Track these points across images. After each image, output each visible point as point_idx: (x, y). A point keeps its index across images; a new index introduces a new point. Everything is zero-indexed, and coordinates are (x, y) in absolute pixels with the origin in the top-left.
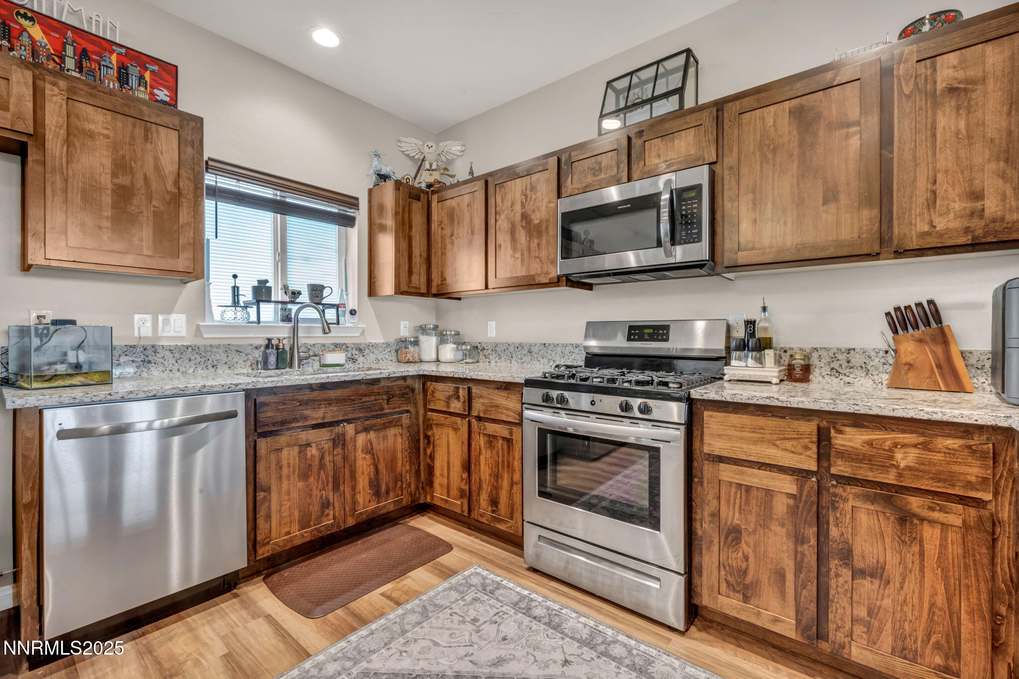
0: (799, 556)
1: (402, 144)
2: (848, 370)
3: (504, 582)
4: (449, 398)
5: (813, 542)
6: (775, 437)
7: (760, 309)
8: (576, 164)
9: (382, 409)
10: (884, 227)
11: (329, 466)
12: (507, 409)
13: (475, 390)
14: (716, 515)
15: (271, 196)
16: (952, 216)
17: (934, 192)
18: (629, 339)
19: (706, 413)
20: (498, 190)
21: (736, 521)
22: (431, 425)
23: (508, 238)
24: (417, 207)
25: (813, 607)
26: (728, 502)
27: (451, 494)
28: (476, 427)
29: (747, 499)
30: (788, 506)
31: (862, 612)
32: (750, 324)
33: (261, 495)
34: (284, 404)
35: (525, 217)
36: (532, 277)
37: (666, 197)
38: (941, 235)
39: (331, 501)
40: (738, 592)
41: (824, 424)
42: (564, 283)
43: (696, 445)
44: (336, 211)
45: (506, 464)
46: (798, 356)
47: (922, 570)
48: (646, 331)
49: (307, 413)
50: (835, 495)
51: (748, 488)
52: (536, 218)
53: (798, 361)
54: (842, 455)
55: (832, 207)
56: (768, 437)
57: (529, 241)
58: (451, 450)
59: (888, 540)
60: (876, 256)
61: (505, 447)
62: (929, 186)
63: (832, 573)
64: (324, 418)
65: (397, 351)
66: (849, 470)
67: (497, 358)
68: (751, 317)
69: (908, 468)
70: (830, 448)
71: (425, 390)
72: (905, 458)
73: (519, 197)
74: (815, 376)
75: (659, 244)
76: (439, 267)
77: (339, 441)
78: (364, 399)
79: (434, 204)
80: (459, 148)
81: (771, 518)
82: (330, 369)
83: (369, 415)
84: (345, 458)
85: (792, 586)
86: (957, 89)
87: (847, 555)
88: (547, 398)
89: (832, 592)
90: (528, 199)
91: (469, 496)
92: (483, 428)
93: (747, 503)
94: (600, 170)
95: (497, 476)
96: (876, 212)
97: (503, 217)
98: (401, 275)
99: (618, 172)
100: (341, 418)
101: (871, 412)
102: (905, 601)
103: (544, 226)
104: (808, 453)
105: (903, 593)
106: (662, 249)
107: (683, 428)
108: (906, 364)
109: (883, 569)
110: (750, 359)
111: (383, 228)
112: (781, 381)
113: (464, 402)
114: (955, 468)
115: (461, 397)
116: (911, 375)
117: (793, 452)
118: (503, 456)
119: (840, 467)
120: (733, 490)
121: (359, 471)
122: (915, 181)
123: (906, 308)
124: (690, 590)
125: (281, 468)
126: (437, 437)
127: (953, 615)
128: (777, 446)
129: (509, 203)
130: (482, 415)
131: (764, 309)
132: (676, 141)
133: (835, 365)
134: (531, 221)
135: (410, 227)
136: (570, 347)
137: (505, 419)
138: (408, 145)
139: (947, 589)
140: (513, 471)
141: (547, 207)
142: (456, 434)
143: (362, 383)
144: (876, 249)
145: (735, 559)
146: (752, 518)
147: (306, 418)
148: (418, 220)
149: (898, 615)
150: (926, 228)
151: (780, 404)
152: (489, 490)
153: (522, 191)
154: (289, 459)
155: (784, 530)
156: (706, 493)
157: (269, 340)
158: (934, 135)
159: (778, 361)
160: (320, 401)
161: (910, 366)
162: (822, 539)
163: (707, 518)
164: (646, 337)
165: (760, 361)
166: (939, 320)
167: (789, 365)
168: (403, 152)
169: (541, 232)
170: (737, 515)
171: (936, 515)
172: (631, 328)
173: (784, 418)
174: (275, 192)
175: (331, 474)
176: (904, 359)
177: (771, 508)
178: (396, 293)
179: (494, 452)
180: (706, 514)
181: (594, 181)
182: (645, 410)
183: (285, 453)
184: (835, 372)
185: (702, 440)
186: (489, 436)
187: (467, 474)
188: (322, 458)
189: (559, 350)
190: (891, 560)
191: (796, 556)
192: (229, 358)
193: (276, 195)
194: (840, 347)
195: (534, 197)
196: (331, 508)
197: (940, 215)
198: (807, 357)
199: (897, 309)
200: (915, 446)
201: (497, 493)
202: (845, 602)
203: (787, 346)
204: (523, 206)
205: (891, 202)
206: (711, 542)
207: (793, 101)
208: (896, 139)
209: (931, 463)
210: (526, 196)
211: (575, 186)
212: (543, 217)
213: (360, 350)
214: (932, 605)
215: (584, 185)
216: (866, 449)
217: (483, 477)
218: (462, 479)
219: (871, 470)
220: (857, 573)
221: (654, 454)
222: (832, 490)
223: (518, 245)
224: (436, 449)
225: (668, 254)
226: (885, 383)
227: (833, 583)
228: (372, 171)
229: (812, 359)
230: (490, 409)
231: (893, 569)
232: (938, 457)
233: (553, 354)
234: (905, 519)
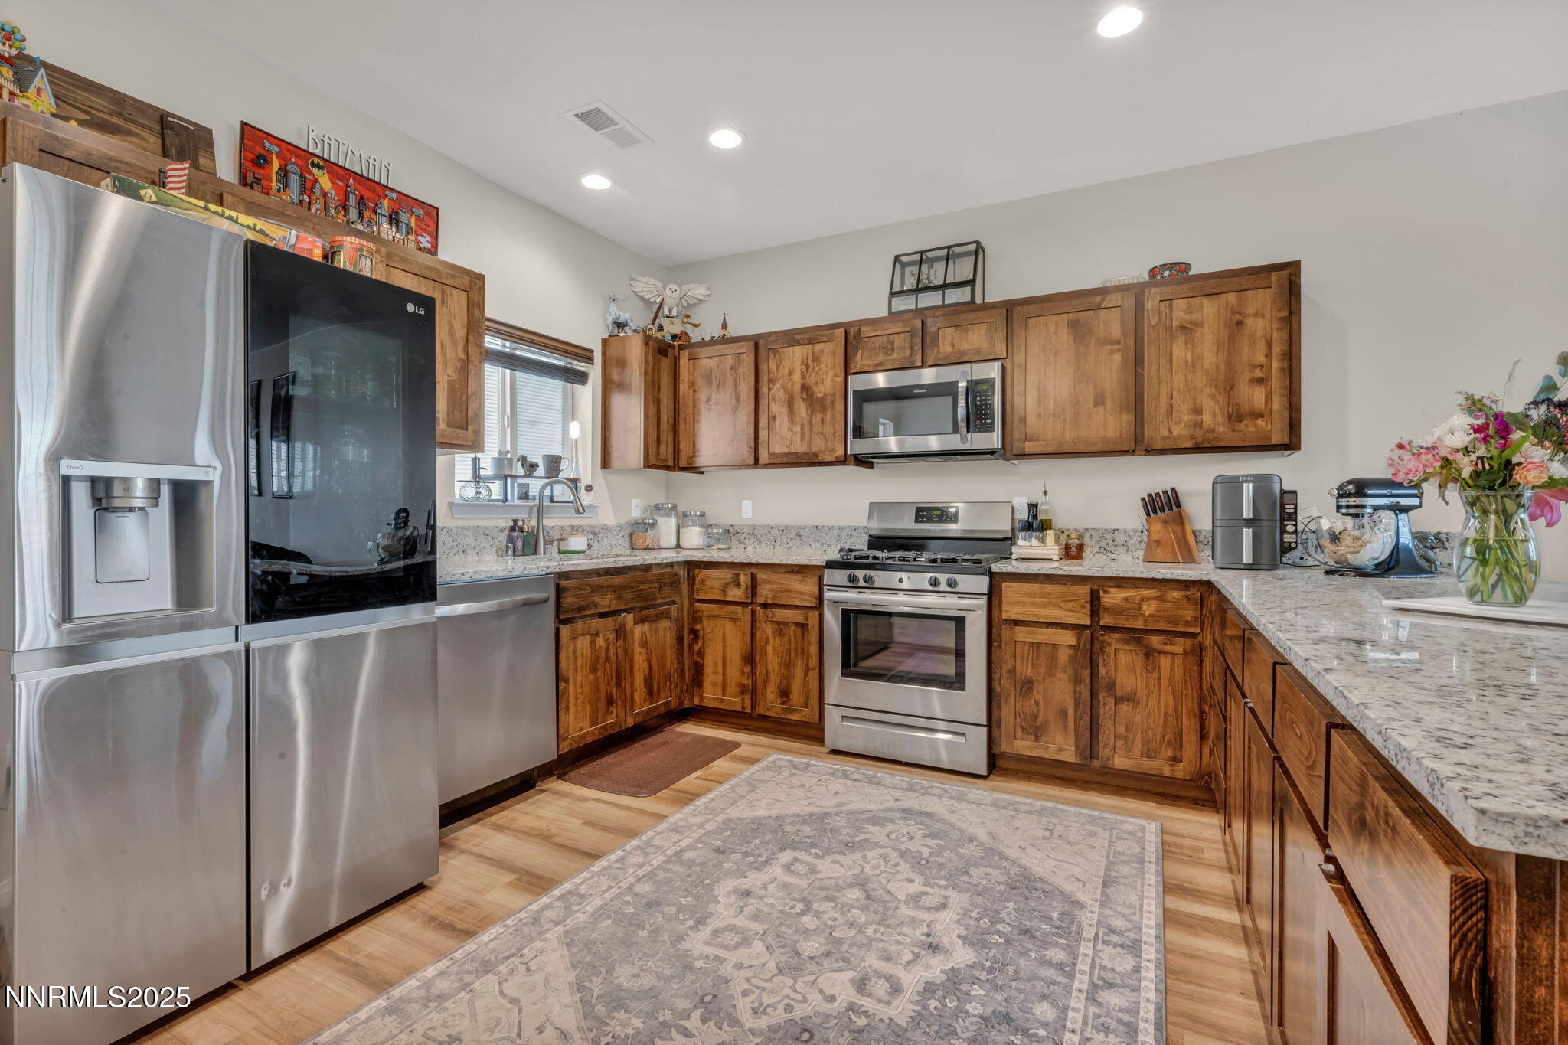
0: (1078, 694)
1: (637, 284)
2: (1113, 548)
3: (812, 762)
4: (726, 585)
5: (1088, 681)
6: (1059, 600)
7: (1042, 493)
8: (867, 339)
9: (655, 599)
10: (1138, 430)
11: (613, 658)
12: (801, 593)
13: (760, 576)
14: (1012, 671)
15: (499, 348)
16: (1183, 425)
17: (1171, 405)
18: (917, 521)
19: (1004, 585)
20: (772, 356)
21: (1029, 674)
22: (700, 617)
23: (784, 410)
24: (666, 363)
25: (1088, 734)
26: (1023, 658)
27: (728, 692)
28: (762, 615)
29: (1038, 654)
30: (1069, 655)
31: (1121, 730)
32: (1033, 506)
33: (562, 685)
34: (580, 589)
35: (805, 388)
36: (816, 454)
37: (963, 384)
38: (1176, 439)
39: (614, 697)
40: (1031, 734)
41: (1095, 587)
42: (852, 462)
43: (995, 613)
44: (561, 363)
45: (799, 651)
46: (1073, 536)
47: (1160, 690)
48: (934, 513)
49: (597, 599)
50: (1103, 642)
51: (1039, 645)
52: (819, 392)
53: (1074, 541)
54: (1108, 610)
55: (1101, 409)
56: (1054, 600)
57: (811, 416)
58: (728, 643)
59: (1138, 671)
60: (1132, 453)
61: (799, 632)
62: (1168, 400)
63: (1101, 703)
64: (609, 607)
65: (631, 535)
66: (1113, 621)
67: (756, 543)
68: (1034, 501)
69: (1151, 615)
70: (1099, 606)
71: (691, 580)
72: (1148, 609)
73: (798, 366)
74: (1087, 554)
75: (956, 430)
76: (691, 436)
77: (621, 632)
78: (642, 587)
79: (683, 361)
80: (704, 292)
81: (1057, 668)
82: (575, 556)
83: (643, 604)
84: (626, 651)
85: (1073, 720)
86: (1186, 328)
87: (1111, 687)
88: (852, 579)
89: (1101, 718)
90: (810, 370)
91: (753, 691)
92: (770, 616)
93: (1038, 658)
94: (893, 349)
95: (788, 665)
96: (1132, 417)
97: (778, 385)
98: (650, 446)
99: (911, 355)
100: (622, 607)
101: (1127, 576)
102: (1149, 715)
103: (829, 400)
104: (1084, 611)
105: (1148, 709)
106: (958, 436)
107: (985, 597)
108: (1155, 541)
109: (1135, 693)
110: (1034, 539)
111: (623, 387)
112: (1061, 559)
113: (747, 589)
114: (1180, 612)
115: (742, 583)
116: (1159, 550)
117: (1073, 611)
118: (796, 642)
119: (1106, 620)
120: (1027, 648)
121: (636, 666)
122: (1159, 395)
123: (1156, 494)
124: (991, 742)
125: (576, 658)
126: (708, 631)
127: (1179, 719)
128: (1060, 607)
129: (786, 371)
130: (770, 602)
131: (1045, 493)
132: (970, 333)
133: (1103, 543)
134: (813, 394)
135: (659, 389)
136: (848, 530)
137: (798, 603)
138: (645, 285)
139: (1174, 700)
140: (809, 656)
141: (832, 380)
142: (735, 624)
143: (638, 569)
144: (1132, 446)
145: (1028, 706)
146: (1042, 670)
147: (596, 605)
148: (666, 380)
149: (1145, 727)
150: (1166, 433)
151: (1063, 573)
152: (778, 681)
153: (802, 361)
154: (582, 649)
155: (1067, 676)
156: (1005, 653)
157: (515, 521)
158: (1171, 361)
159: (1057, 539)
160: (607, 587)
161: (1158, 542)
162: (1094, 679)
163: (1005, 675)
164: (935, 519)
165: (1042, 540)
166: (1179, 506)
167: (1067, 545)
168: (636, 292)
169: (825, 406)
170: (1030, 669)
171: (1168, 648)
172: (919, 510)
173: (1066, 584)
174: (504, 342)
175: (614, 667)
176: (1155, 537)
177: (1057, 659)
178: (644, 467)
179: (785, 640)
180: (1004, 672)
181: (886, 361)
182: (951, 584)
183: (579, 642)
184: (1104, 550)
185: (1000, 608)
186: (778, 623)
187: (750, 667)
188: (607, 650)
189: (835, 533)
190: (1140, 685)
191: (1075, 695)
192: (478, 543)
193: (504, 346)
194: (1107, 527)
195: (816, 368)
196: (614, 705)
197: (1175, 424)
198: (1081, 537)
199: (1150, 495)
200: (1155, 599)
201: (789, 683)
202: (1110, 724)
203: (1064, 527)
204: (803, 377)
205: (1143, 410)
206: (1009, 695)
207: (1071, 315)
208: (1146, 360)
209: (1165, 611)
210: (807, 366)
211: (865, 362)
212: (827, 391)
213: (595, 534)
214: (1166, 714)
215: (875, 362)
216: (1124, 604)
217: (770, 668)
218: (743, 673)
219: (1127, 619)
220: (1119, 700)
221: (960, 622)
222: (1101, 638)
223: (798, 419)
224: (706, 644)
225: (964, 440)
226: (1141, 558)
227: (1102, 712)
228: (610, 320)
229: (1085, 539)
230: (780, 594)
231: (1142, 694)
232: (1169, 605)
233: (827, 537)
234: (1149, 653)
